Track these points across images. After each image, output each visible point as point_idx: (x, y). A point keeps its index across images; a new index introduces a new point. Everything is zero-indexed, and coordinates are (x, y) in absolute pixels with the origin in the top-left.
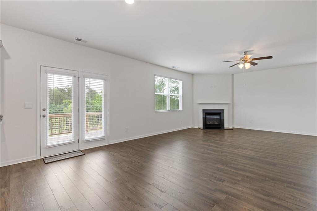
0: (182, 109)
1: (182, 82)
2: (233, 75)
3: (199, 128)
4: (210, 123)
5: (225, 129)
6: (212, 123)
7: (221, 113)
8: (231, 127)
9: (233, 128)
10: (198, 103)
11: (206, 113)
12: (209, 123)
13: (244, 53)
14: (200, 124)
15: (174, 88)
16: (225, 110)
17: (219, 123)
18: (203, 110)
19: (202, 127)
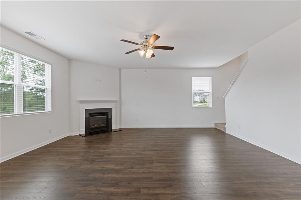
0: (51, 111)
1: (50, 66)
2: (120, 69)
3: (80, 135)
4: (95, 126)
5: (112, 131)
6: (97, 126)
7: (108, 113)
8: (118, 127)
9: (121, 128)
10: (78, 101)
11: (89, 114)
12: (93, 127)
13: (145, 37)
14: (81, 130)
15: (41, 83)
16: (112, 109)
17: (106, 125)
18: (85, 109)
19: (84, 133)
